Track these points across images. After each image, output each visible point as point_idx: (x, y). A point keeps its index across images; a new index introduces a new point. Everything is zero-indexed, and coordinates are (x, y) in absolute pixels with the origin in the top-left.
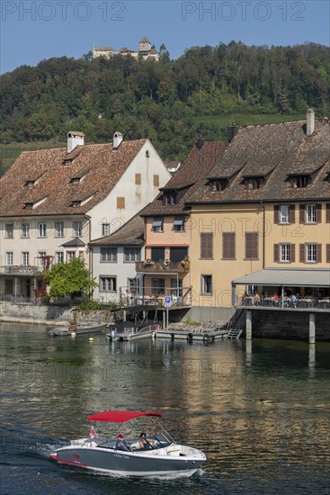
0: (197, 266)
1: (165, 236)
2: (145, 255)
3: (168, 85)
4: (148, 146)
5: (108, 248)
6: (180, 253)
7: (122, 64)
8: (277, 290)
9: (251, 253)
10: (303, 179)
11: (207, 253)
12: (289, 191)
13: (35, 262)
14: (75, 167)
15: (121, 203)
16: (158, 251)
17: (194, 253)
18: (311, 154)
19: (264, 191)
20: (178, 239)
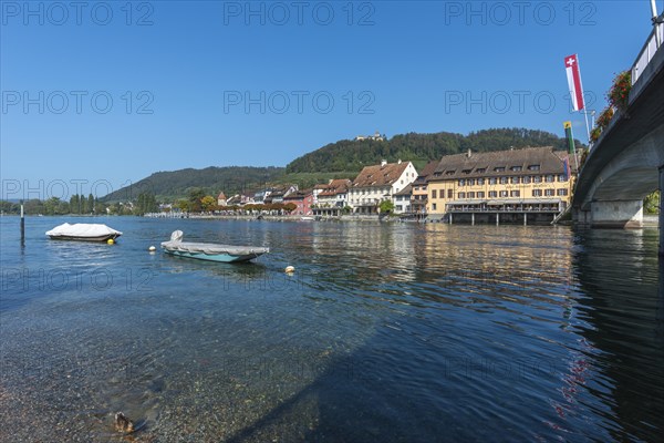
0: (431, 201)
1: (420, 191)
2: (413, 198)
3: (386, 149)
4: (410, 164)
5: (399, 196)
6: (425, 197)
7: (369, 142)
8: (460, 206)
9: (450, 196)
10: (468, 171)
11: (434, 196)
12: (464, 175)
13: (372, 201)
14: (385, 171)
15: (402, 182)
16: (417, 197)
17: (430, 197)
18: (470, 164)
19: (454, 176)
20: (424, 192)
